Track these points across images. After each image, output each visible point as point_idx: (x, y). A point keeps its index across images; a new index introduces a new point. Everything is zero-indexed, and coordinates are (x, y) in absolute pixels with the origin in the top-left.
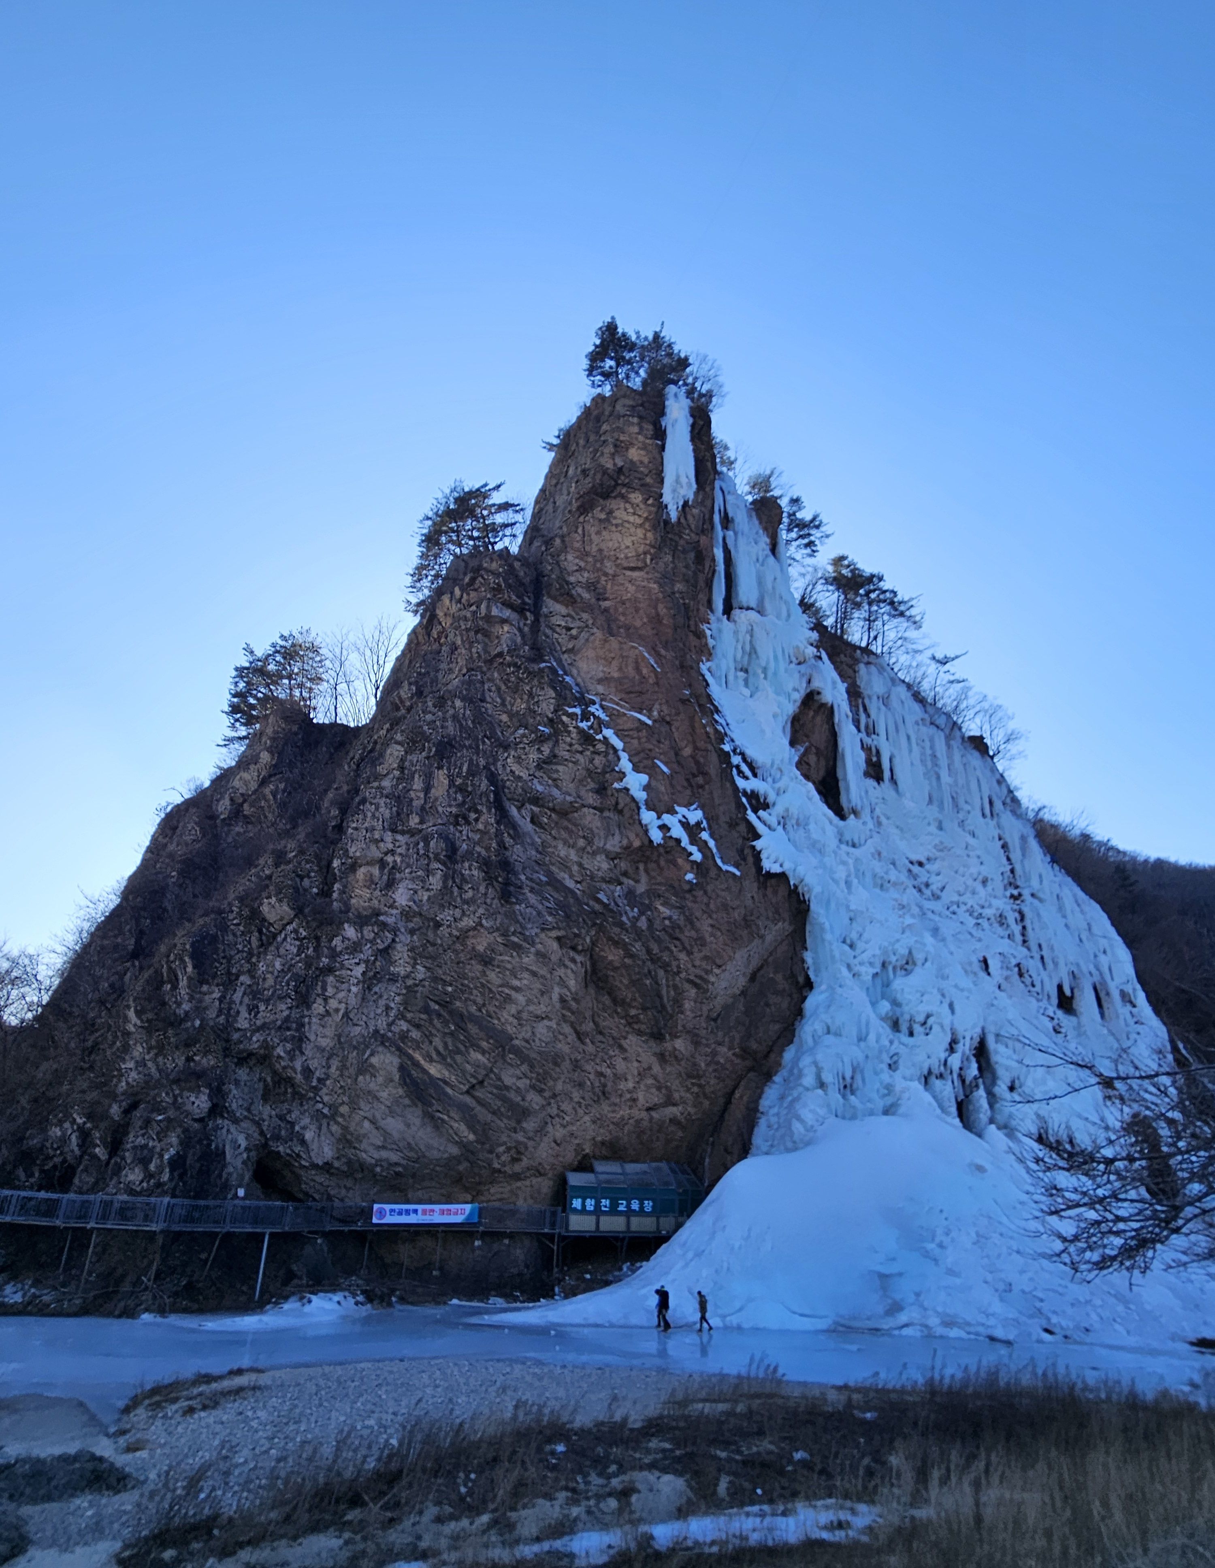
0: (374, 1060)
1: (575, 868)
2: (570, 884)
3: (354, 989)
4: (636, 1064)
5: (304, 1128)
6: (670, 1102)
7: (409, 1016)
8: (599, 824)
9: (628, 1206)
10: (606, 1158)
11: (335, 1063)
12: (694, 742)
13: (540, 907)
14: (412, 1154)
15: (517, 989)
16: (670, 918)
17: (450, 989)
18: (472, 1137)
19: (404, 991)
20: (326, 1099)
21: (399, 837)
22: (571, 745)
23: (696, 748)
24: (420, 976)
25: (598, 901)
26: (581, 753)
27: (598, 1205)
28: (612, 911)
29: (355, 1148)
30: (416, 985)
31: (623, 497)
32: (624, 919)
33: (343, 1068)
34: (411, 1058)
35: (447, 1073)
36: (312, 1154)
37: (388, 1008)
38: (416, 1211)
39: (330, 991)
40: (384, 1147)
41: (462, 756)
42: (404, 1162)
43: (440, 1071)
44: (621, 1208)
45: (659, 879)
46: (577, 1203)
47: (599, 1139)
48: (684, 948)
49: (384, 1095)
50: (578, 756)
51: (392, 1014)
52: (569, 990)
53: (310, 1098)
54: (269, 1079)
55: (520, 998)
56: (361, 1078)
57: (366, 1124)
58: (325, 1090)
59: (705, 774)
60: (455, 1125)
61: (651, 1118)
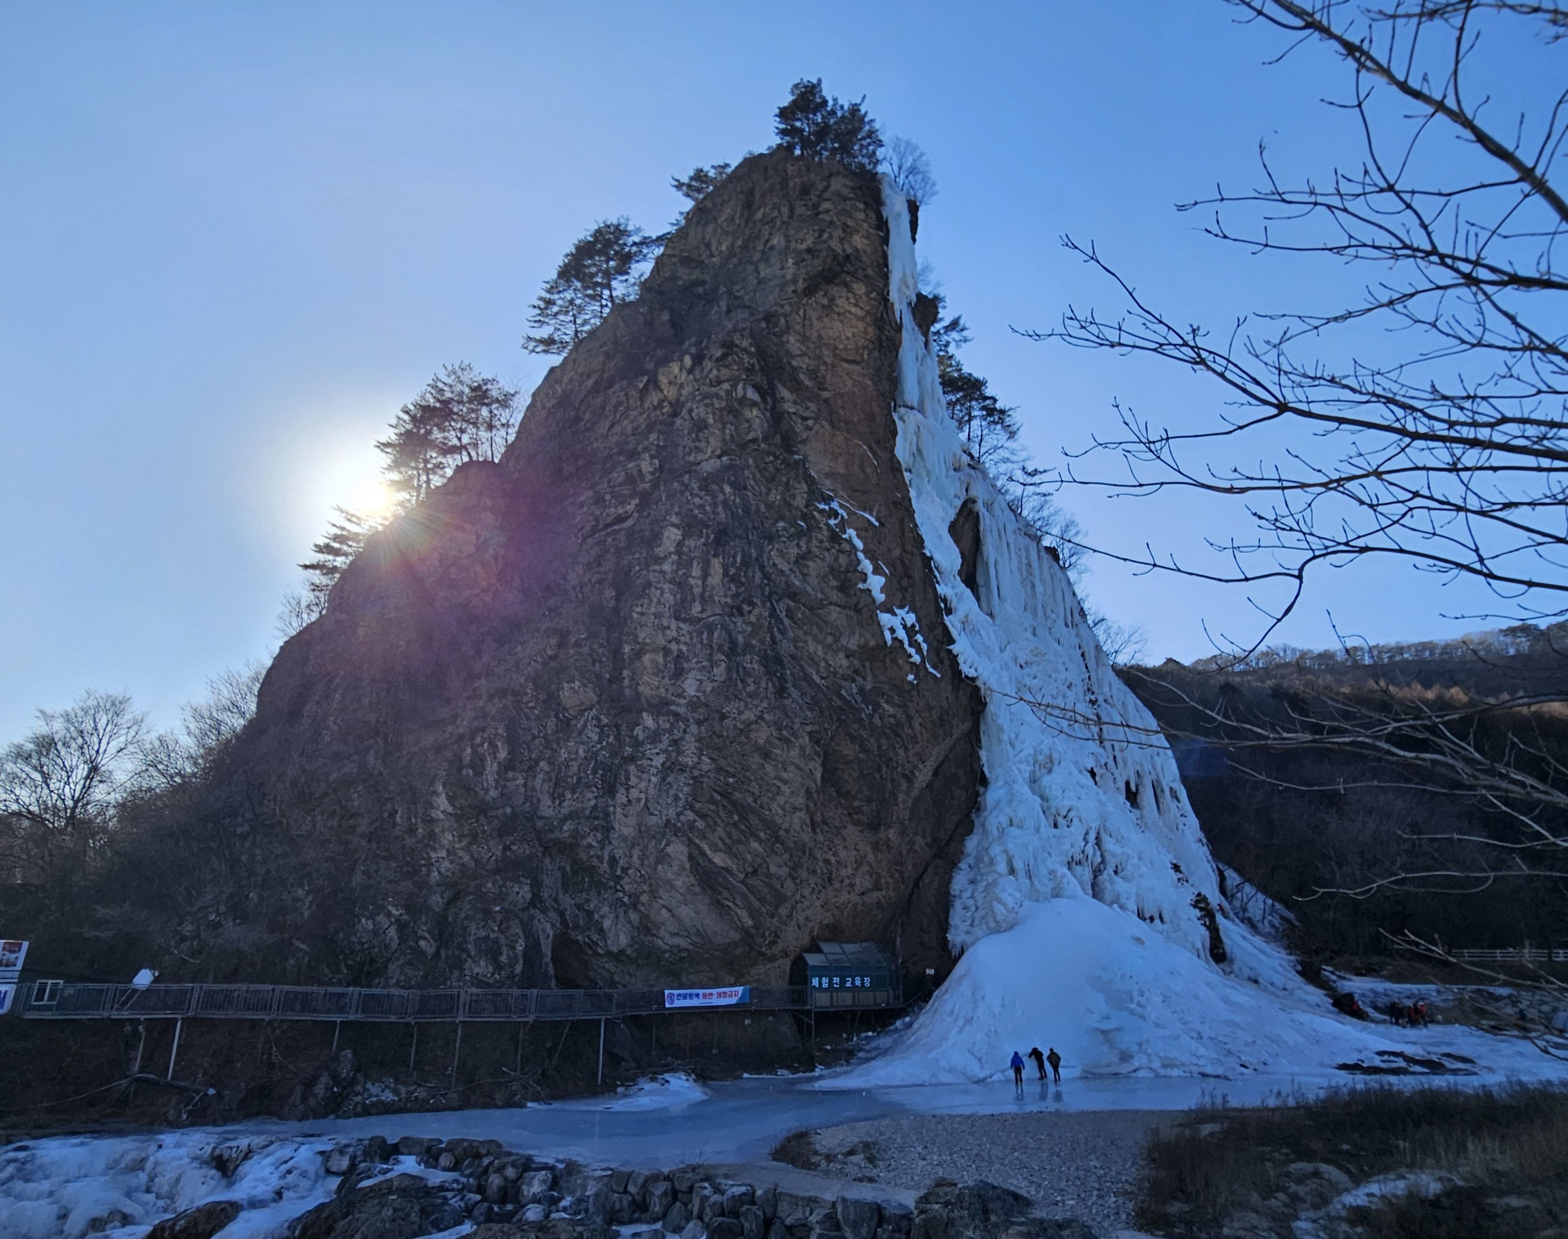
0: (669, 850)
1: (823, 664)
2: (816, 678)
3: (654, 779)
4: (854, 853)
5: (603, 917)
6: (877, 887)
7: (698, 805)
8: (845, 623)
9: (853, 982)
10: (827, 940)
11: (636, 852)
12: (903, 546)
13: (801, 702)
14: (698, 940)
15: (785, 782)
16: (894, 716)
17: (731, 780)
18: (750, 923)
19: (691, 782)
20: (627, 888)
21: (682, 625)
22: (821, 542)
23: (904, 550)
24: (705, 768)
25: (841, 697)
26: (828, 550)
27: (831, 982)
28: (852, 707)
29: (654, 935)
30: (702, 776)
31: (846, 285)
32: (863, 716)
33: (643, 857)
34: (698, 847)
35: (729, 862)
36: (609, 942)
37: (676, 798)
38: (697, 995)
39: (633, 781)
40: (677, 934)
41: (735, 546)
42: (691, 947)
43: (722, 860)
44: (848, 985)
45: (882, 678)
46: (815, 982)
47: (825, 922)
48: (904, 744)
49: (679, 883)
50: (826, 553)
51: (681, 803)
52: (815, 782)
53: (611, 888)
54: (568, 868)
55: (786, 789)
56: (660, 867)
57: (664, 912)
58: (627, 879)
59: (910, 577)
60: (739, 911)
61: (864, 902)
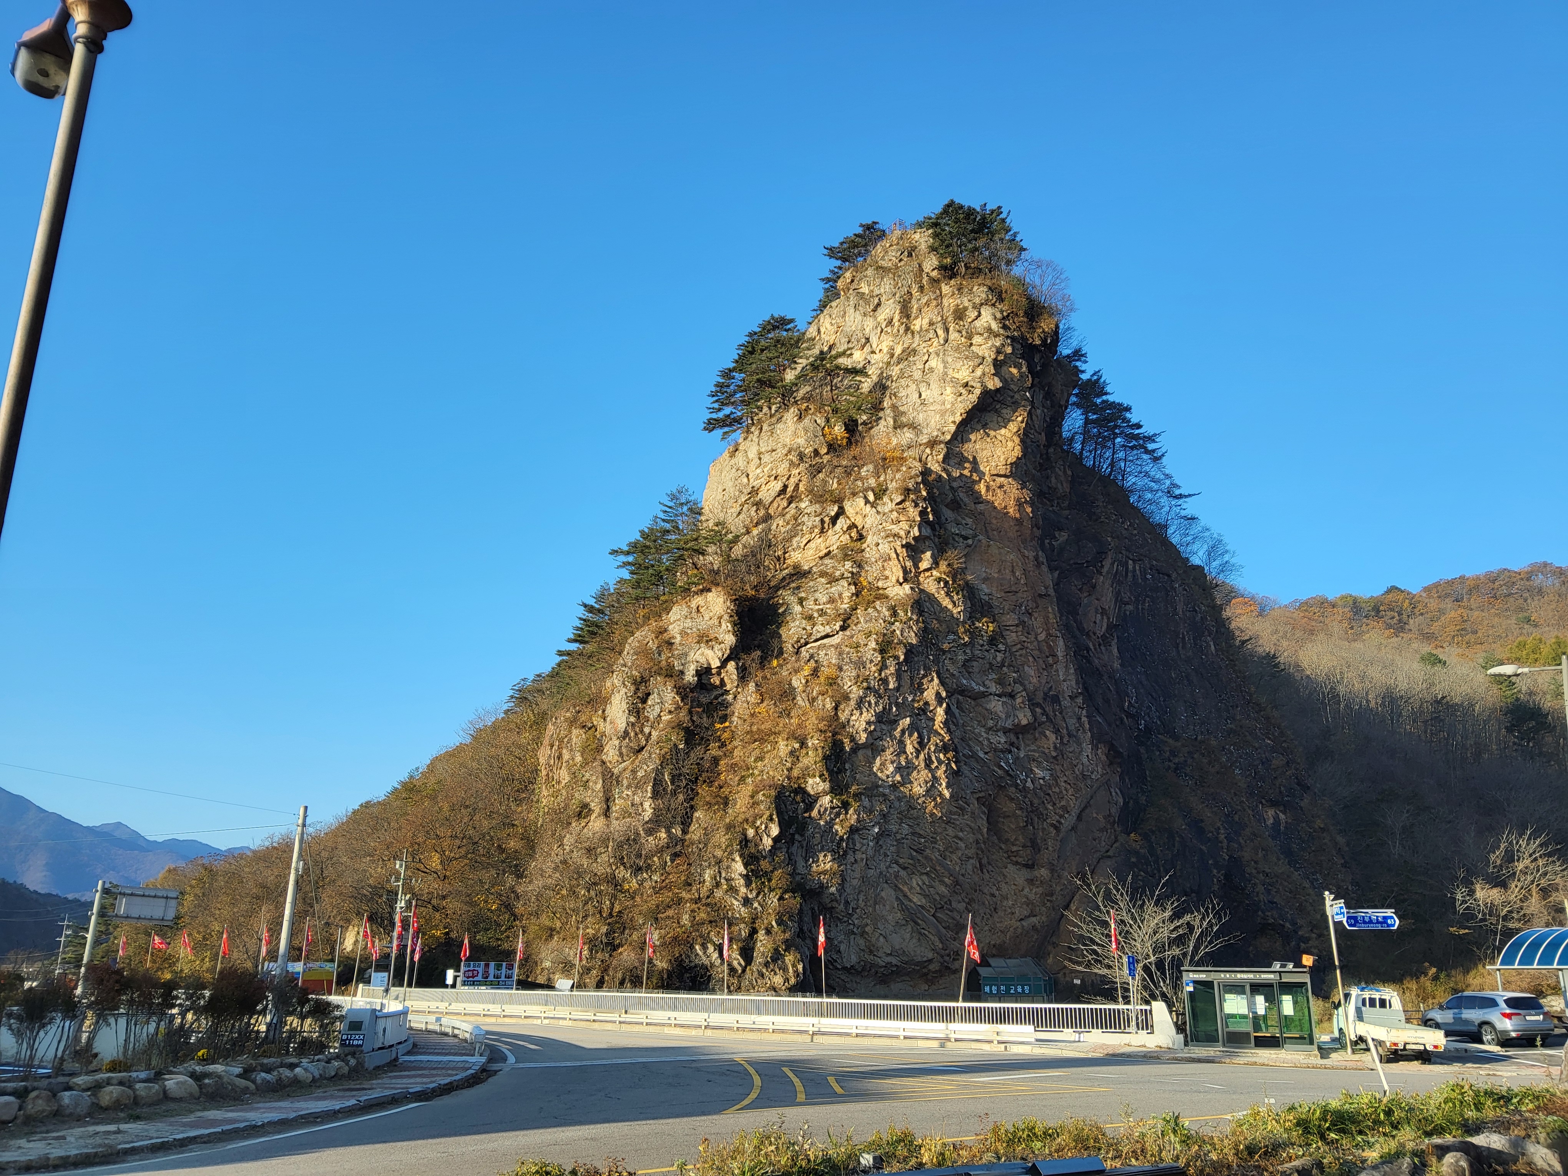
0: (883, 894)
1: (986, 743)
2: (981, 755)
3: (871, 844)
4: (1013, 887)
5: (840, 942)
6: (1032, 915)
7: (901, 861)
8: (1001, 709)
9: (1016, 990)
10: (994, 956)
13: (971, 776)
14: (905, 959)
15: (961, 839)
16: (1043, 779)
17: (923, 840)
18: (940, 946)
19: (895, 843)
20: (856, 922)
21: (884, 727)
22: (982, 646)
24: (905, 832)
25: (1000, 767)
26: (987, 651)
27: (998, 990)
28: (1010, 775)
29: (874, 955)
30: (903, 838)
32: (1019, 781)
33: (866, 901)
34: (902, 891)
35: (924, 901)
36: (844, 960)
37: (886, 855)
39: (858, 846)
40: (891, 954)
41: (919, 661)
42: (899, 964)
43: (920, 900)
44: (1012, 991)
45: (1033, 747)
46: (987, 989)
47: (993, 942)
48: (1052, 800)
49: (890, 918)
51: (889, 859)
52: (983, 836)
53: (845, 922)
54: (816, 908)
55: (962, 845)
56: (877, 906)
57: (881, 938)
58: (856, 916)
60: (932, 938)
61: (1023, 926)
